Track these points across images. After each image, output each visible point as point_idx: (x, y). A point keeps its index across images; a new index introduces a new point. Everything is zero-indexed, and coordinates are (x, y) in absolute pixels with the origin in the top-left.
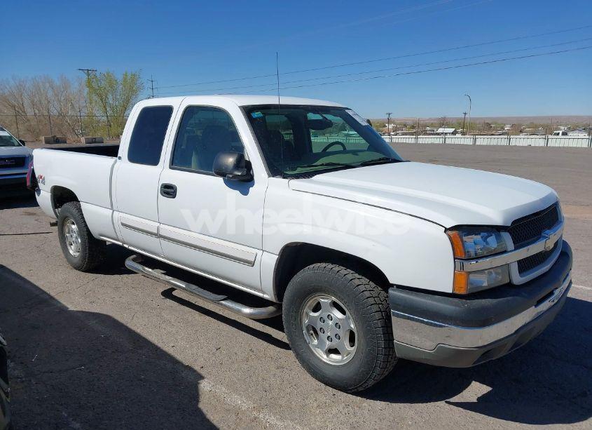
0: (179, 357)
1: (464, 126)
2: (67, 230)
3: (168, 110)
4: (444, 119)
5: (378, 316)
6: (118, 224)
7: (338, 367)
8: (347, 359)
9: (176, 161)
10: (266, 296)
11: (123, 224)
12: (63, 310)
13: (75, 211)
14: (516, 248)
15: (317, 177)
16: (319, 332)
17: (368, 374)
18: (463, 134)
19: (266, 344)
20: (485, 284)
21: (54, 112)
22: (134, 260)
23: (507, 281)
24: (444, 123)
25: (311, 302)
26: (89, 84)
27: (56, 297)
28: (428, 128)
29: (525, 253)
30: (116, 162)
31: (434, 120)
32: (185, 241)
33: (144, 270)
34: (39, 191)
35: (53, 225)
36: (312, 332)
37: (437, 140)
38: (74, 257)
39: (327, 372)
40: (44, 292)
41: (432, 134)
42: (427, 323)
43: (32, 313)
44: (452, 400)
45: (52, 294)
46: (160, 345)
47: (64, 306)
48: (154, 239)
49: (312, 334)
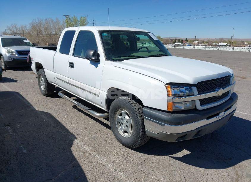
0: (70, 130)
1: (231, 43)
2: (41, 80)
3: (73, 32)
4: (222, 39)
5: (140, 118)
6: (56, 78)
7: (127, 138)
8: (130, 135)
9: (75, 53)
10: (104, 109)
11: (57, 78)
12: (34, 110)
13: (42, 72)
14: (199, 94)
15: (125, 61)
16: (121, 124)
17: (136, 141)
18: (230, 46)
19: (105, 128)
20: (183, 108)
21: (53, 33)
22: (62, 93)
23: (194, 108)
24: (221, 41)
25: (118, 112)
26: (67, 21)
27: (33, 105)
28: (214, 43)
29: (204, 96)
30: (56, 53)
31: (217, 39)
32: (76, 85)
33: (64, 96)
34: (32, 64)
35: (37, 77)
36: (119, 124)
37: (216, 49)
38: (43, 90)
39: (122, 140)
40: (29, 103)
41: (216, 46)
42: (156, 122)
43: (22, 110)
44: (172, 156)
45: (32, 104)
46: (65, 126)
47: (35, 108)
48: (67, 84)
49: (119, 125)
